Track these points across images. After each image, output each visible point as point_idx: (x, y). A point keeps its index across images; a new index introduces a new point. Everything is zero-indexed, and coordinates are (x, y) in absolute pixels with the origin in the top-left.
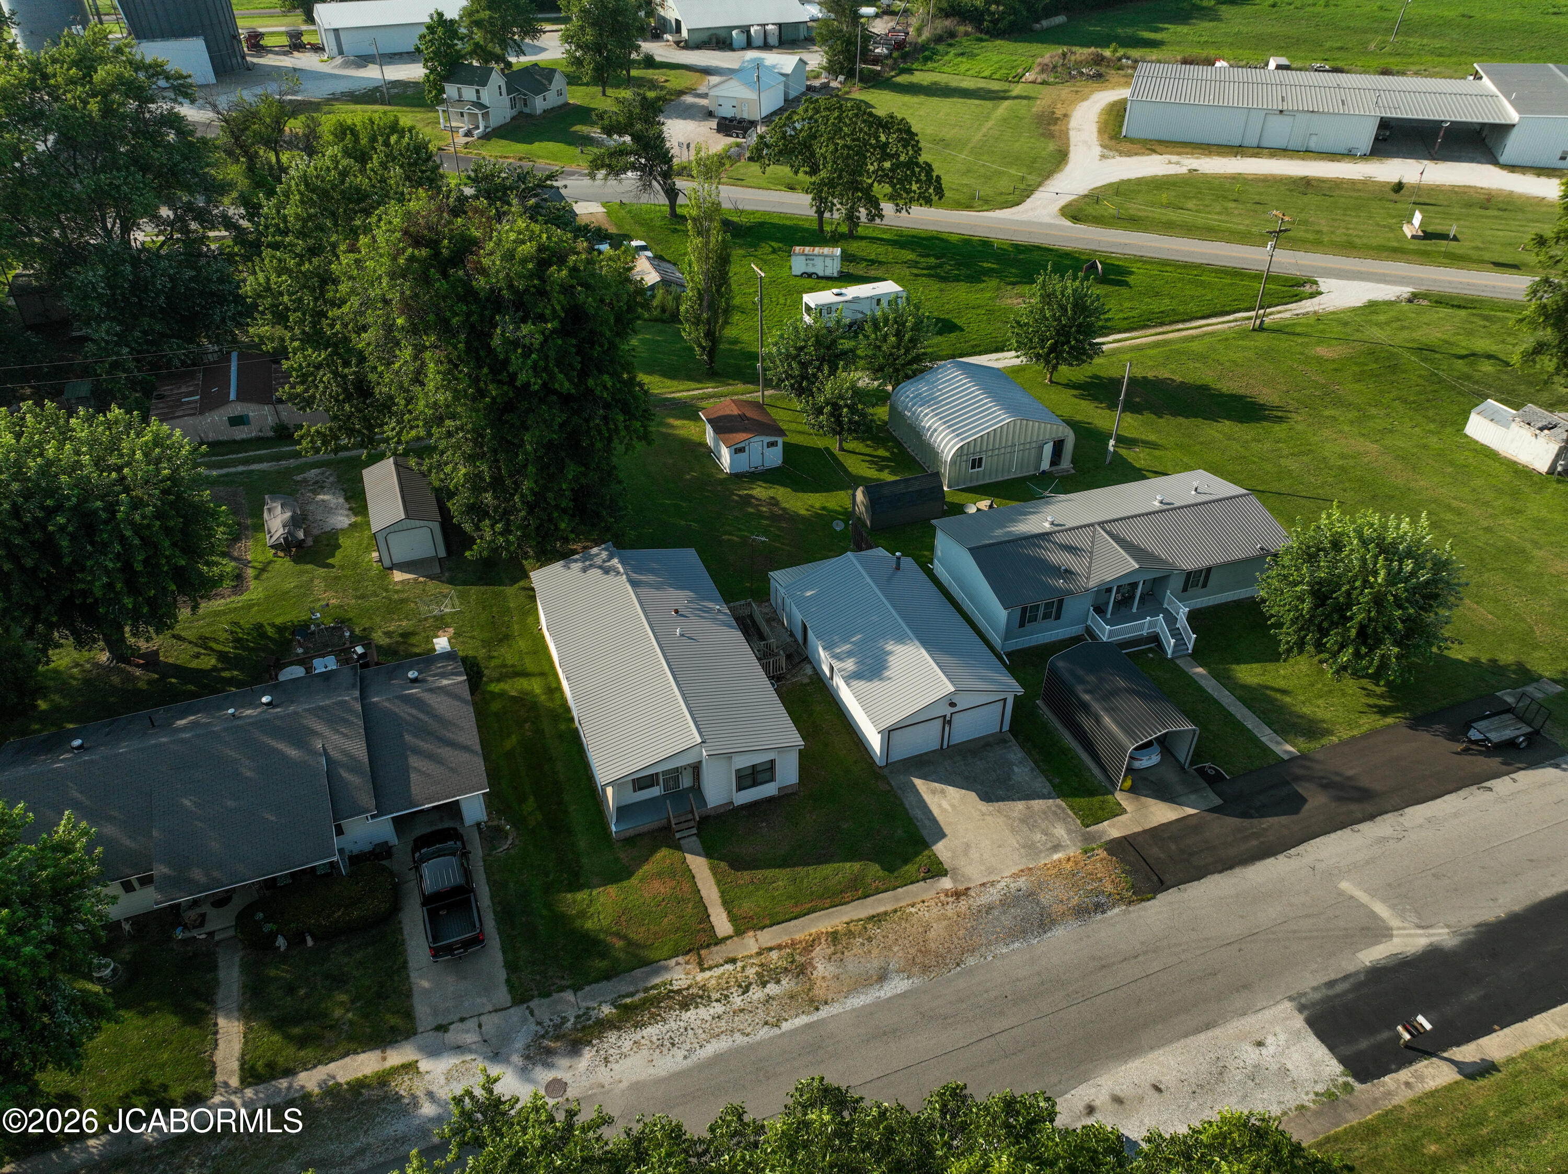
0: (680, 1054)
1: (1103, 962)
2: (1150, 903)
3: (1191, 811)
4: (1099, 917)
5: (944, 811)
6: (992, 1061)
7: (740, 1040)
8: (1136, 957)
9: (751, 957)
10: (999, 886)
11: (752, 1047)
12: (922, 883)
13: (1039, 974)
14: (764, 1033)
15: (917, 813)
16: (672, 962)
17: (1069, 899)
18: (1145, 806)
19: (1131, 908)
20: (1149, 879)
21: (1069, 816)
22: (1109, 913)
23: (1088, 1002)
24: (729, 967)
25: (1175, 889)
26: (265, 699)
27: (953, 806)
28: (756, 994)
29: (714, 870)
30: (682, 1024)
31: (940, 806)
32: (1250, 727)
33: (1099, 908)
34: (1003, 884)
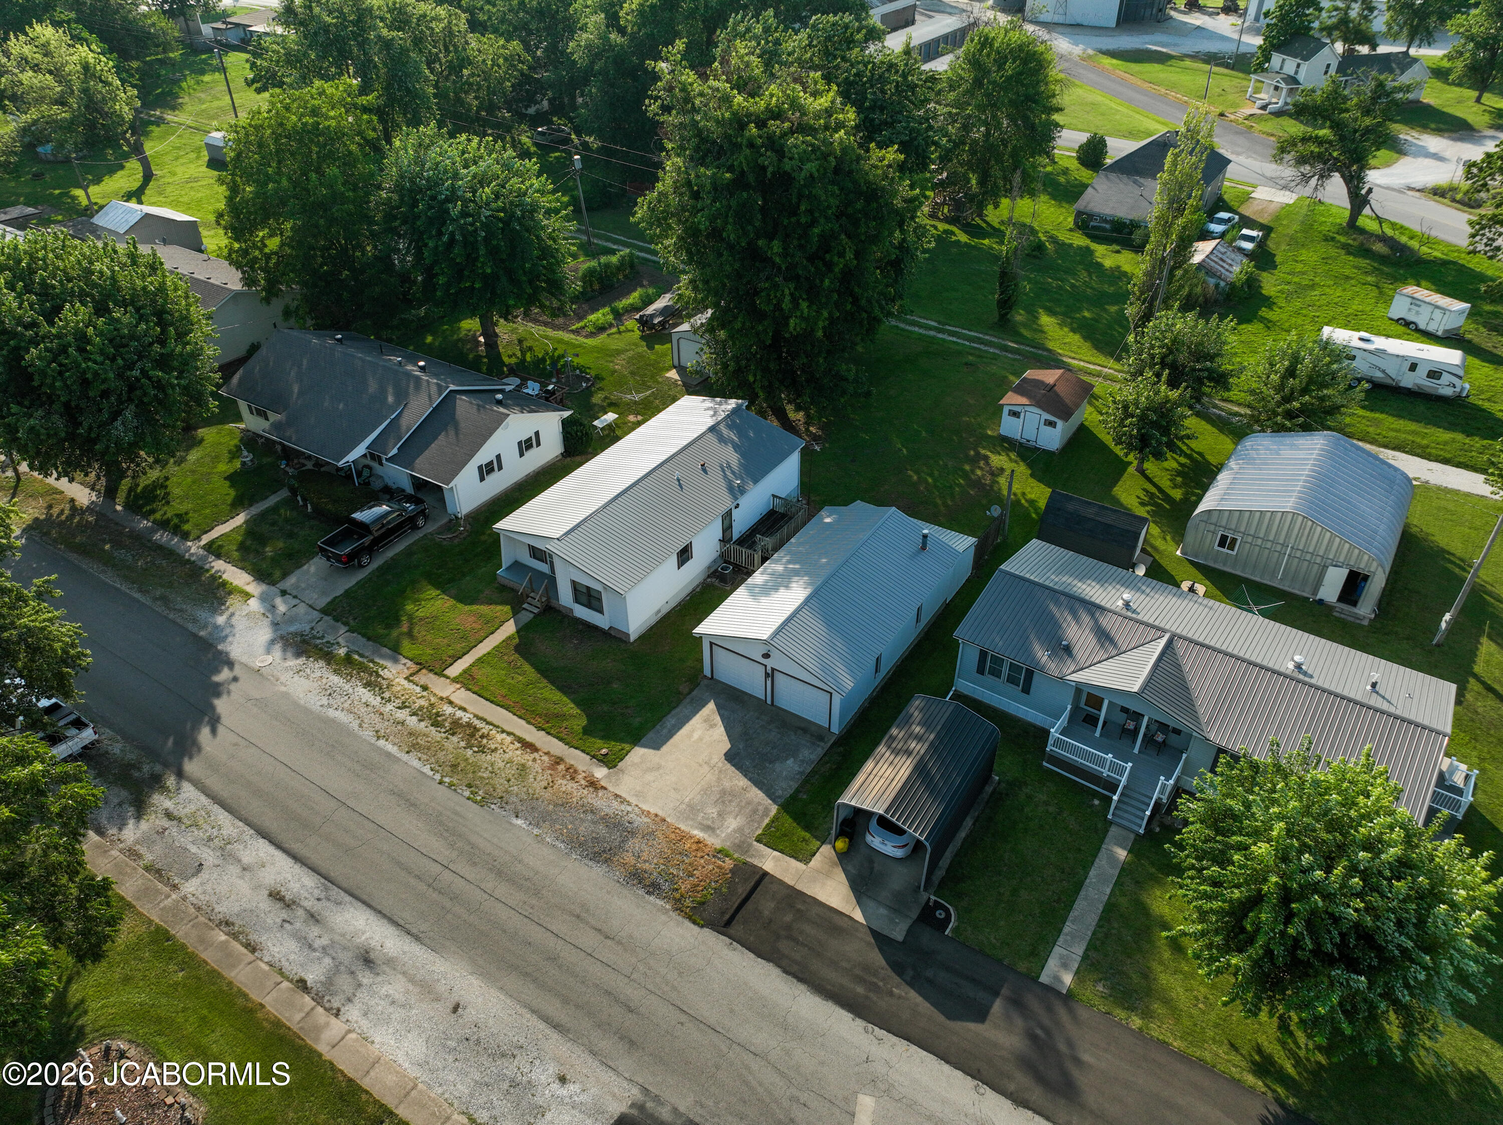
0: (325, 701)
1: (584, 915)
2: (692, 926)
3: (858, 916)
4: (641, 892)
5: (689, 736)
6: (418, 877)
7: (355, 725)
8: (607, 937)
9: (435, 695)
10: (623, 807)
11: (350, 733)
12: (588, 757)
13: (537, 873)
14: (368, 734)
15: (670, 721)
16: (404, 661)
17: (645, 861)
18: (828, 875)
19: (674, 915)
20: (723, 913)
21: (759, 823)
22: (652, 898)
23: (526, 920)
24: (418, 689)
25: (728, 940)
26: (422, 363)
27: (701, 739)
28: (402, 715)
29: (509, 638)
30: (351, 690)
31: (693, 731)
32: (1066, 929)
33: (653, 888)
34: (629, 809)
